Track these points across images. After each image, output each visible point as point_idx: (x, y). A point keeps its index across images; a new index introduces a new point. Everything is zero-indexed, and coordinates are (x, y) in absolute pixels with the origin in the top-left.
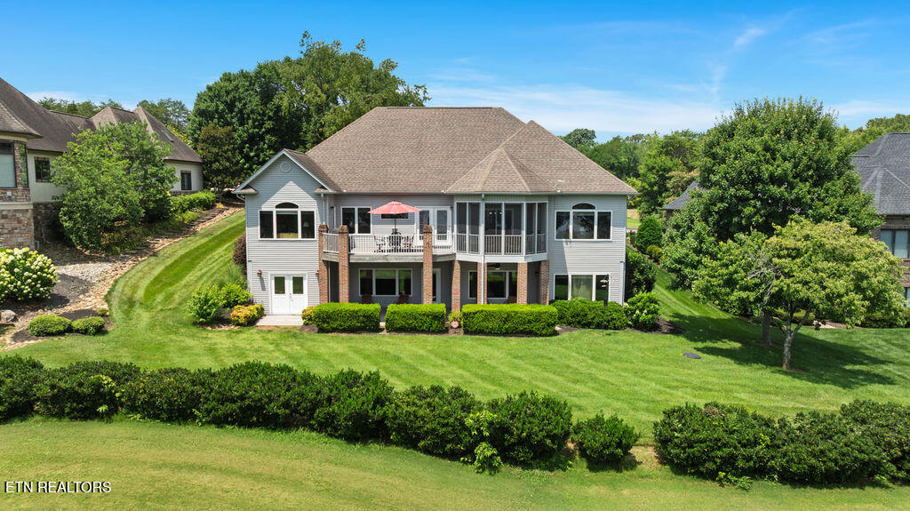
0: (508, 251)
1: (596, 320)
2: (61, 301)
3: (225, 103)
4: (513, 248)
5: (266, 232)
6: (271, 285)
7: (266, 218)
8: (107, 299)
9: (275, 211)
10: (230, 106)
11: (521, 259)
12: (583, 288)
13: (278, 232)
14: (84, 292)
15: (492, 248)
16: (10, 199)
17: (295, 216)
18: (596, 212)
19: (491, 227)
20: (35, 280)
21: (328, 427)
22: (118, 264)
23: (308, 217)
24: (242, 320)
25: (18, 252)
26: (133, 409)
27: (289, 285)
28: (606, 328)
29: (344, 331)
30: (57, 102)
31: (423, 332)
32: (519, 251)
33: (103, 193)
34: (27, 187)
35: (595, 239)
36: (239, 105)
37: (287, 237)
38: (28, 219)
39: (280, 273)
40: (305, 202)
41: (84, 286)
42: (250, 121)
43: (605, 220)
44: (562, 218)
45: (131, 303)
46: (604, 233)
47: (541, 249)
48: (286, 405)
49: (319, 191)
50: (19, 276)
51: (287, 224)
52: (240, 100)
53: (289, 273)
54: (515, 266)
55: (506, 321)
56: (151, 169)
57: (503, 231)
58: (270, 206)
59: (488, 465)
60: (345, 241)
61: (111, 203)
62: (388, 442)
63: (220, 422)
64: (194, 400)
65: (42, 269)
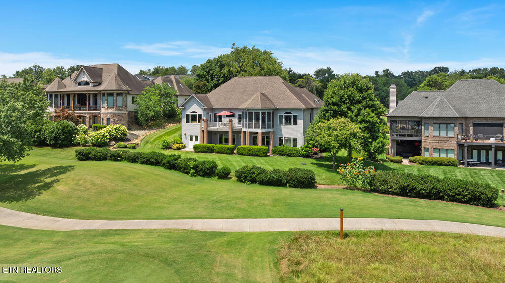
0: (256, 128)
1: (287, 153)
2: (128, 140)
3: (206, 72)
4: (257, 127)
5: (188, 121)
6: (189, 138)
7: (188, 116)
8: (141, 141)
9: (190, 114)
10: (208, 73)
11: (259, 131)
12: (288, 142)
13: (191, 121)
14: (136, 139)
15: (250, 127)
16: (121, 110)
17: (196, 116)
18: (292, 115)
19: (250, 119)
20: (121, 134)
21: (164, 166)
22: (151, 131)
23: (200, 116)
24: (175, 148)
25: (118, 125)
26: (126, 160)
27: (194, 138)
28: (290, 156)
29: (202, 152)
30: (161, 68)
31: (225, 153)
32: (259, 128)
33: (149, 108)
34: (126, 106)
35: (292, 124)
36: (211, 72)
37: (194, 123)
38: (126, 116)
39: (191, 134)
40: (199, 111)
41: (136, 136)
42: (215, 79)
43: (295, 118)
44: (281, 117)
45: (147, 142)
46: (295, 123)
47: (269, 127)
48: (156, 160)
49: (204, 108)
50: (117, 132)
51: (194, 118)
52: (211, 70)
53: (194, 134)
54: (258, 133)
55: (249, 150)
56: (168, 99)
57: (261, 121)
58: (189, 112)
59: (193, 175)
60: (206, 124)
61: (150, 111)
62: (176, 170)
63: (142, 163)
64: (137, 158)
65: (123, 130)
